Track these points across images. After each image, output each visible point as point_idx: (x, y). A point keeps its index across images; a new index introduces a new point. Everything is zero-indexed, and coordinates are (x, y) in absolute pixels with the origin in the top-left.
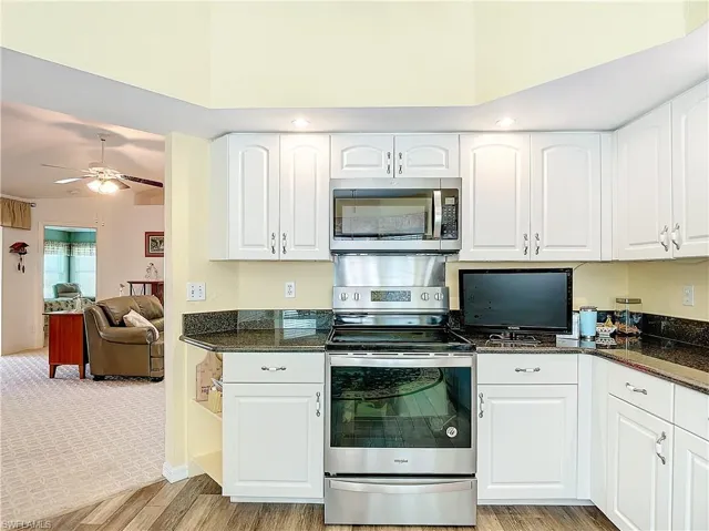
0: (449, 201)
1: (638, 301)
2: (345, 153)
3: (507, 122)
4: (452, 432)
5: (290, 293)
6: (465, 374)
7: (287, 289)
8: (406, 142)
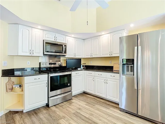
0: (65, 47)
1: (85, 64)
2: (46, 35)
3: (73, 36)
4: (69, 84)
5: (29, 64)
6: (70, 75)
7: (28, 63)
8: (57, 35)
